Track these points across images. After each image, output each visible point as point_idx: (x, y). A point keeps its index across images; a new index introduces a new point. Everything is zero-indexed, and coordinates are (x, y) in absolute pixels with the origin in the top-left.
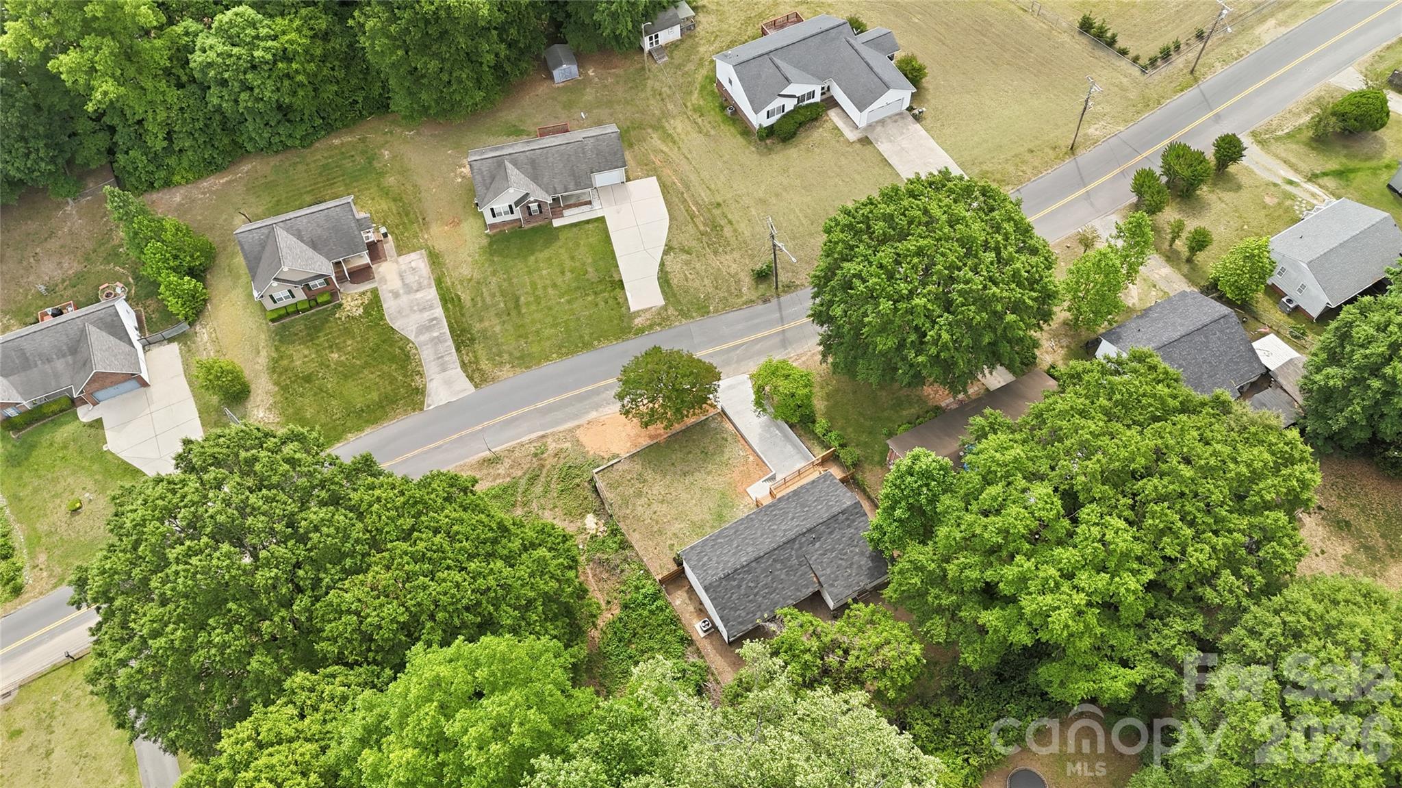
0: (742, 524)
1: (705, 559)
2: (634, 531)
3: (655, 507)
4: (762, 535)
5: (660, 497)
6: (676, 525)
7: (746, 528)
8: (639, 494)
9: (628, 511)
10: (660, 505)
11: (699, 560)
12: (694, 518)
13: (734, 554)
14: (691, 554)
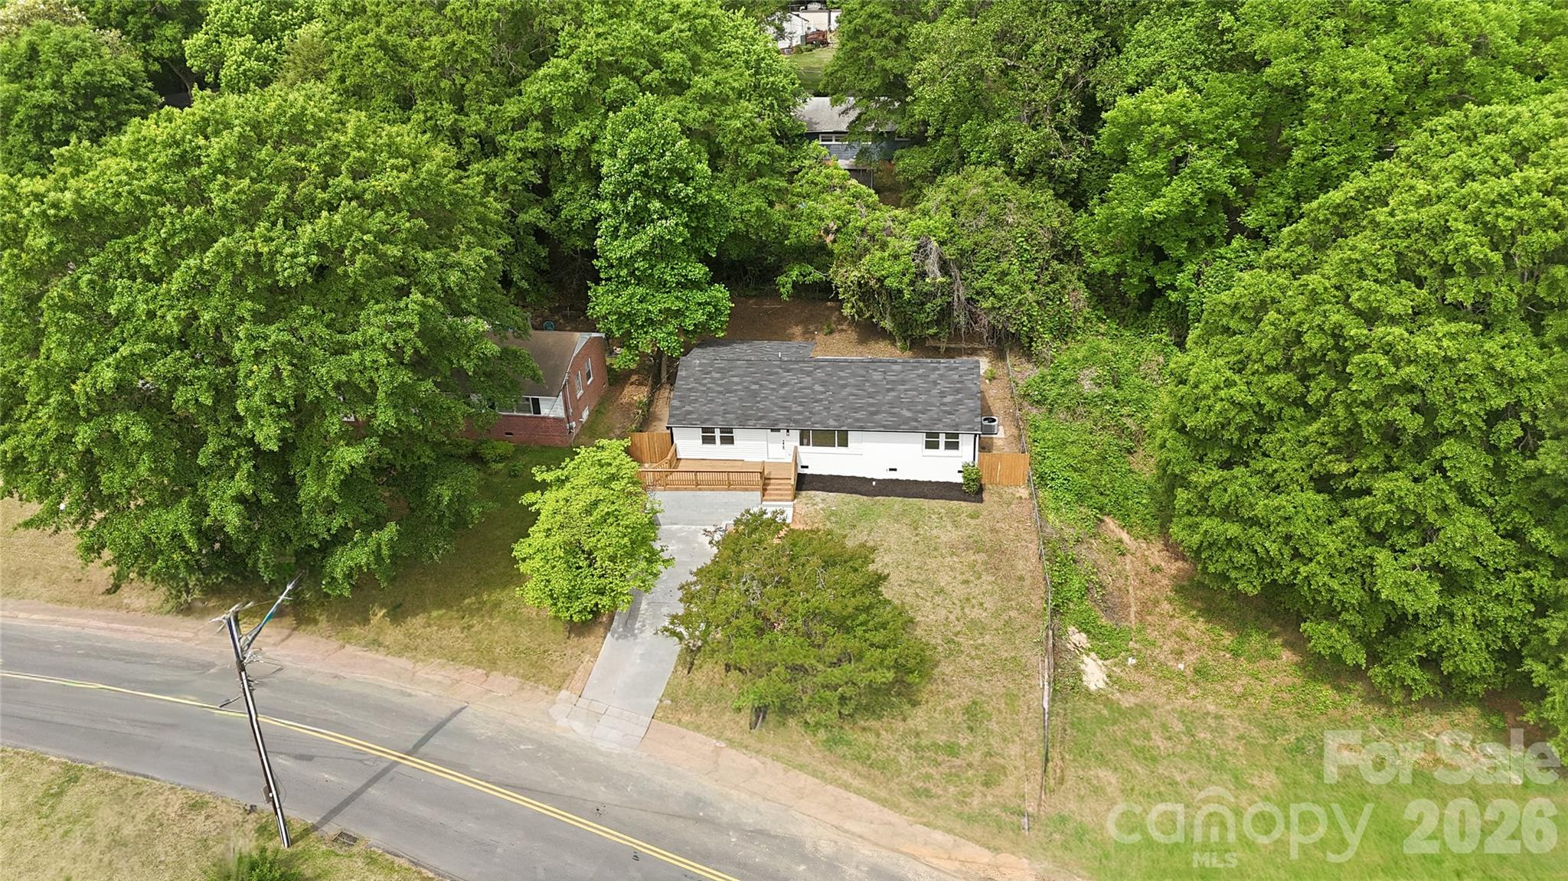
0: (858, 420)
1: (949, 399)
2: (1021, 578)
3: (961, 591)
4: (844, 386)
5: (938, 600)
6: (944, 538)
7: (856, 410)
8: (975, 626)
9: (1013, 614)
10: (949, 589)
11: (959, 402)
12: (906, 532)
13: (903, 382)
14: (964, 419)
